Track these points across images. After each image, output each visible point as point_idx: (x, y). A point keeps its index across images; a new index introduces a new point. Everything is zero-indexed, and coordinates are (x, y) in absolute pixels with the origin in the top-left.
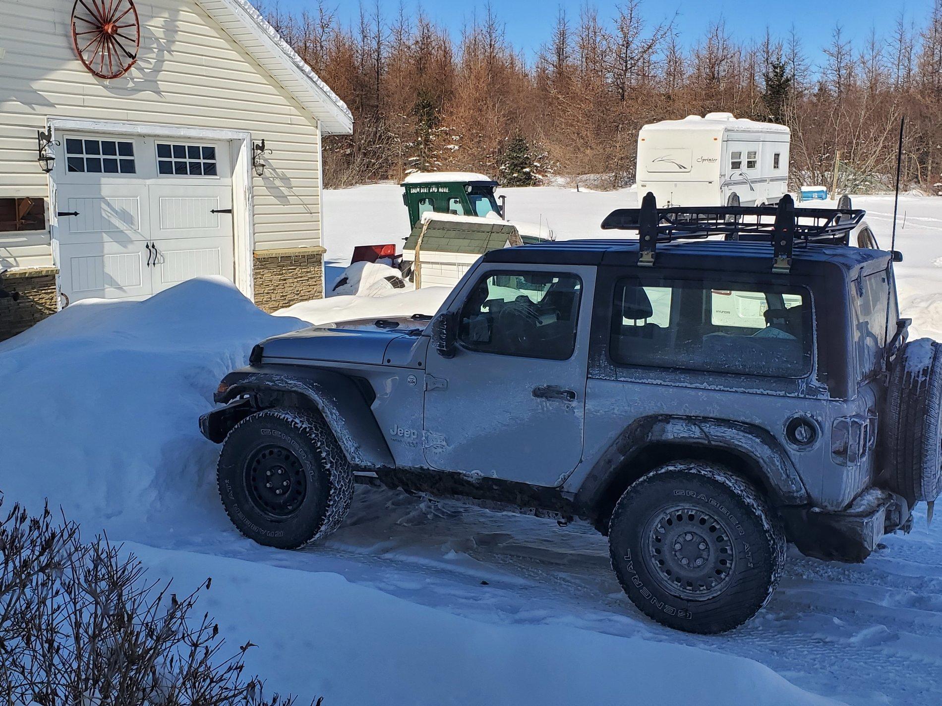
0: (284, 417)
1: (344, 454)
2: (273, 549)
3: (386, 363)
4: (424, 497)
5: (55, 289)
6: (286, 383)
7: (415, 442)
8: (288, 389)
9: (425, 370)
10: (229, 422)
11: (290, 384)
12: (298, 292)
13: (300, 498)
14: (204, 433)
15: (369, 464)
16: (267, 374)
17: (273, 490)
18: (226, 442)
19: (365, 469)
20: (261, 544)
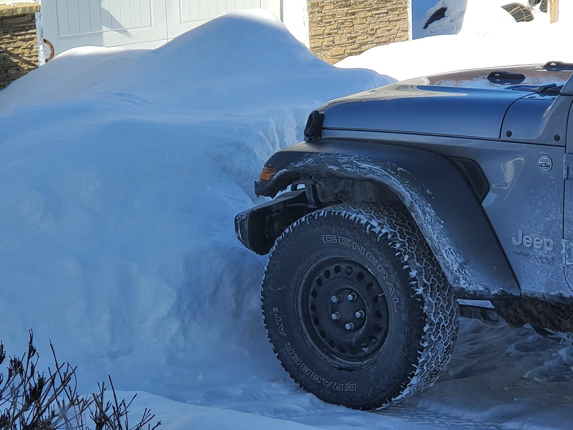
0: (355, 218)
1: (443, 273)
2: (342, 409)
3: (504, 137)
4: (564, 340)
5: (35, 33)
6: (358, 167)
7: (549, 257)
8: (360, 176)
9: (565, 147)
10: (276, 225)
11: (364, 168)
12: (373, 32)
13: (379, 336)
14: (242, 239)
15: (481, 288)
16: (331, 154)
17: (340, 323)
18: (273, 253)
19: (475, 296)
20: (325, 401)
